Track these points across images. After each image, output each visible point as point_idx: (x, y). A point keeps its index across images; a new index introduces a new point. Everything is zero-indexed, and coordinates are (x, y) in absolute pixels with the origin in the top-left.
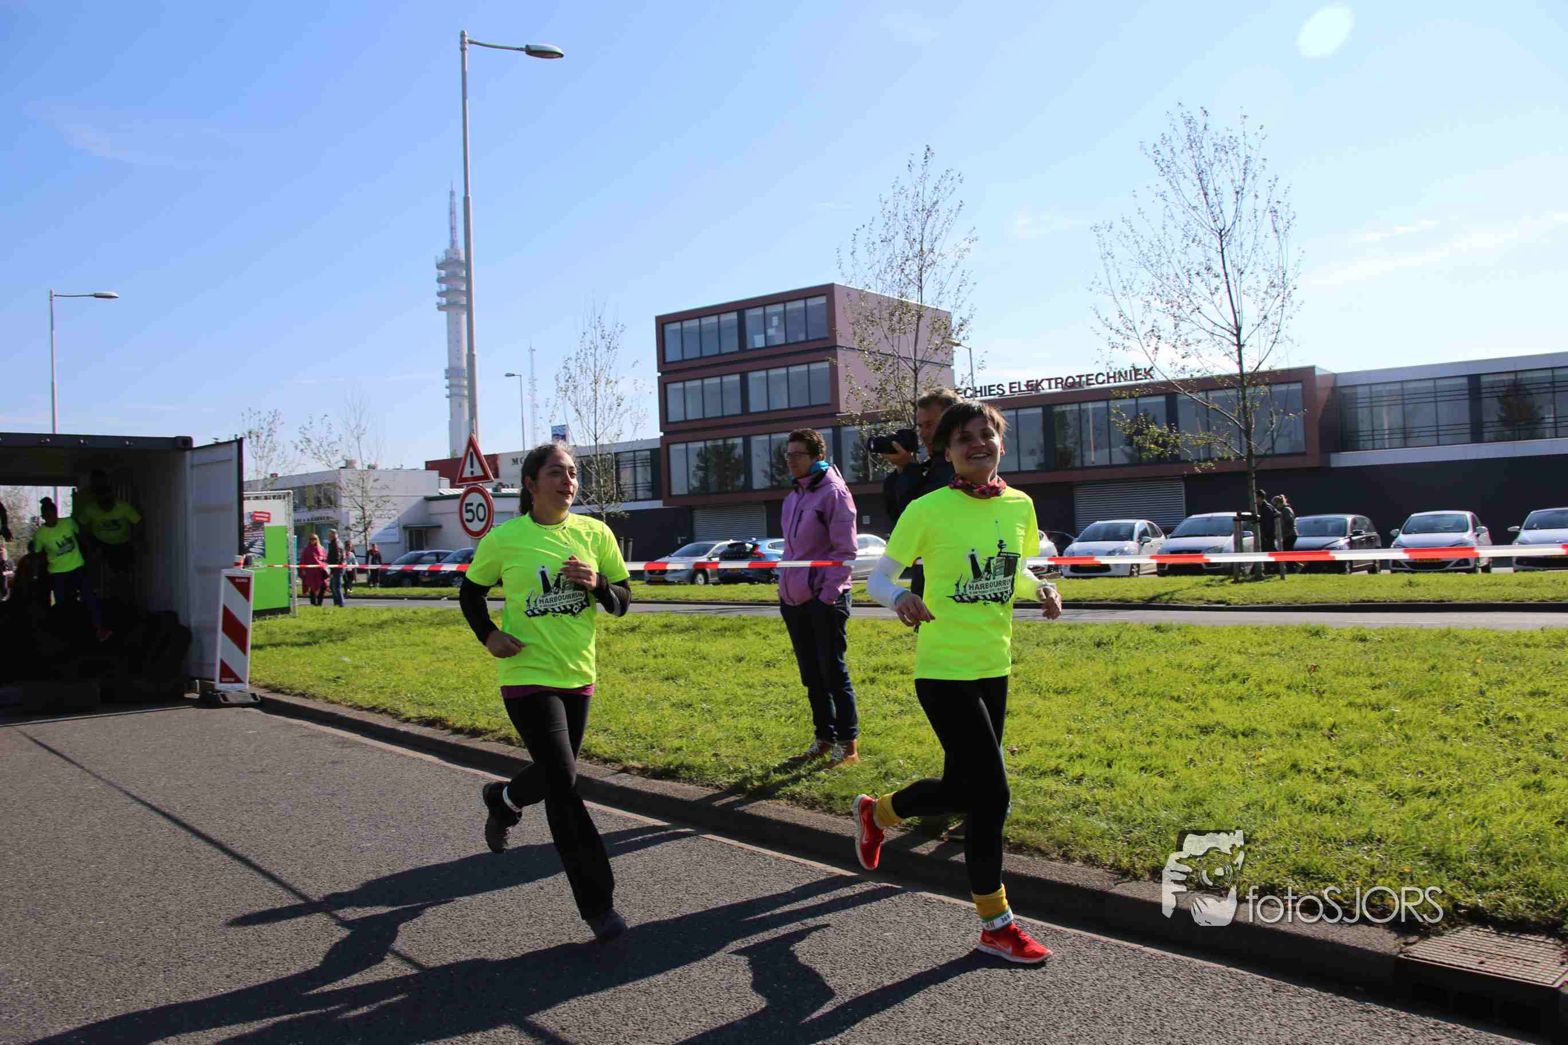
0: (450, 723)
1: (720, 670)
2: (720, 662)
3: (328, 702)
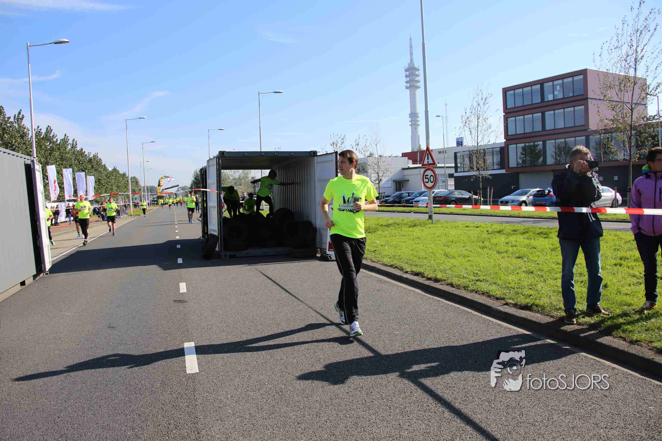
0: (426, 275)
1: (544, 254)
3: (372, 261)
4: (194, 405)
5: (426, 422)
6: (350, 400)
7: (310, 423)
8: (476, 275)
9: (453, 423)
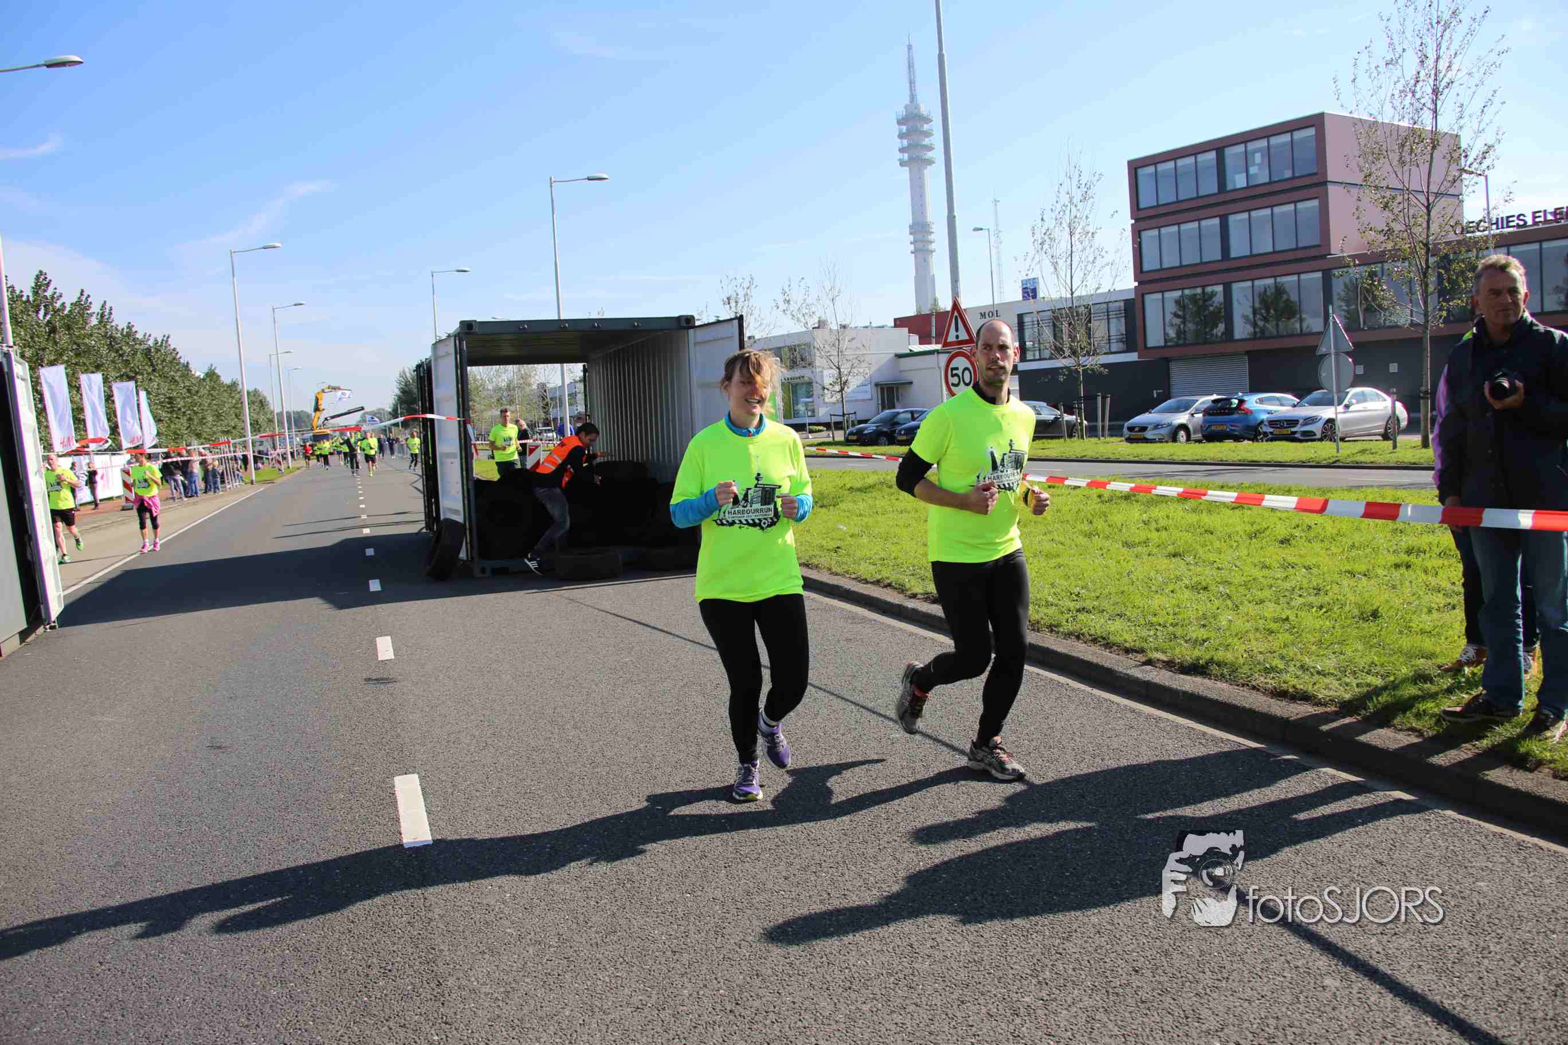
1: (1231, 547)
2: (1230, 536)
3: (832, 573)
4: (427, 920)
5: (971, 938)
6: (794, 894)
7: (701, 950)
8: (1075, 598)
9: (1033, 937)
